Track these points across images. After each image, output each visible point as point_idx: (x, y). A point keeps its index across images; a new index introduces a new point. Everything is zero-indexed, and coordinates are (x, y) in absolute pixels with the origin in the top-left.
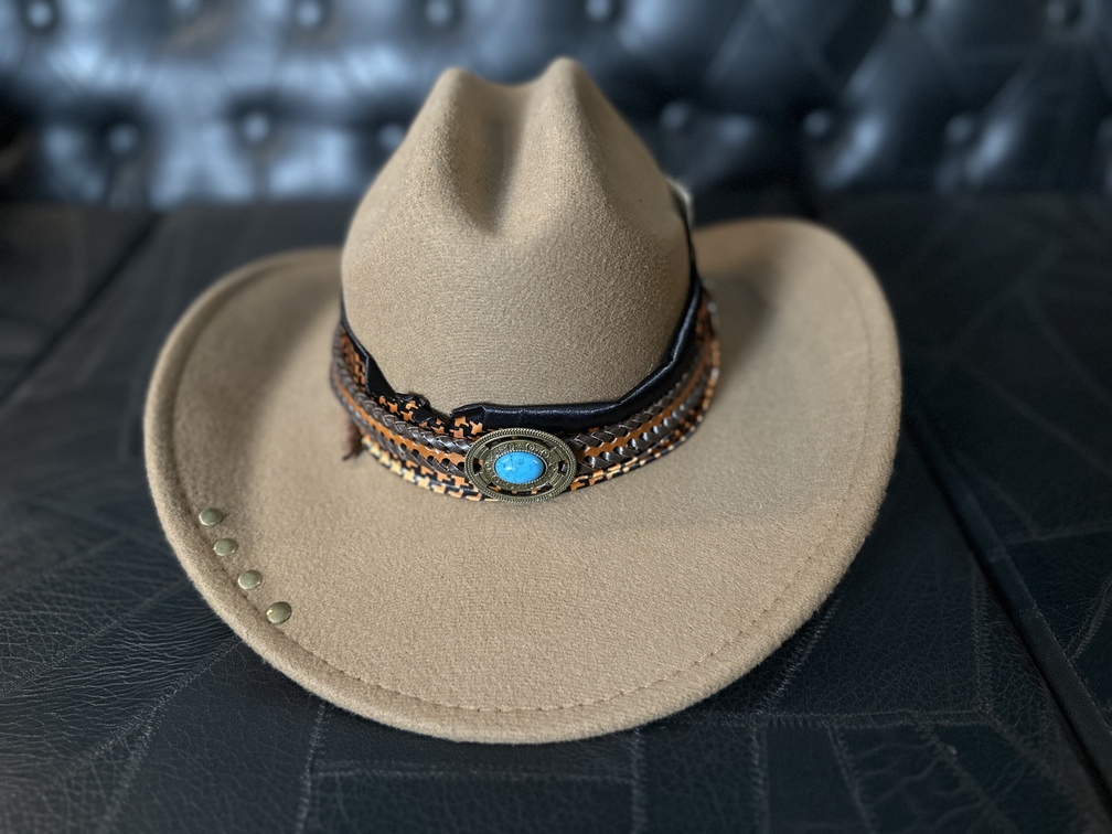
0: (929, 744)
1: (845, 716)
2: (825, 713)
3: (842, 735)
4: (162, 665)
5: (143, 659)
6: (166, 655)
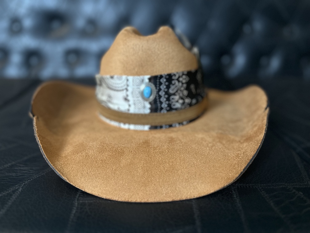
0: (293, 192)
1: (262, 185)
2: (255, 184)
3: (263, 189)
4: (28, 173)
5: (21, 171)
6: (30, 170)
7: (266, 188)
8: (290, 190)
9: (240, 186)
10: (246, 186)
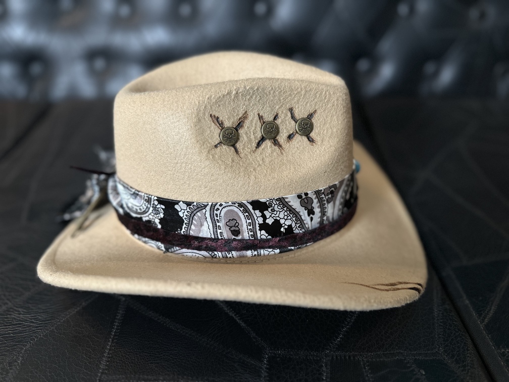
0: (411, 369)
1: (369, 354)
2: (360, 352)
3: (368, 364)
4: (31, 326)
5: (21, 322)
6: (33, 320)
7: (374, 360)
8: (408, 365)
9: (337, 357)
10: (345, 357)
